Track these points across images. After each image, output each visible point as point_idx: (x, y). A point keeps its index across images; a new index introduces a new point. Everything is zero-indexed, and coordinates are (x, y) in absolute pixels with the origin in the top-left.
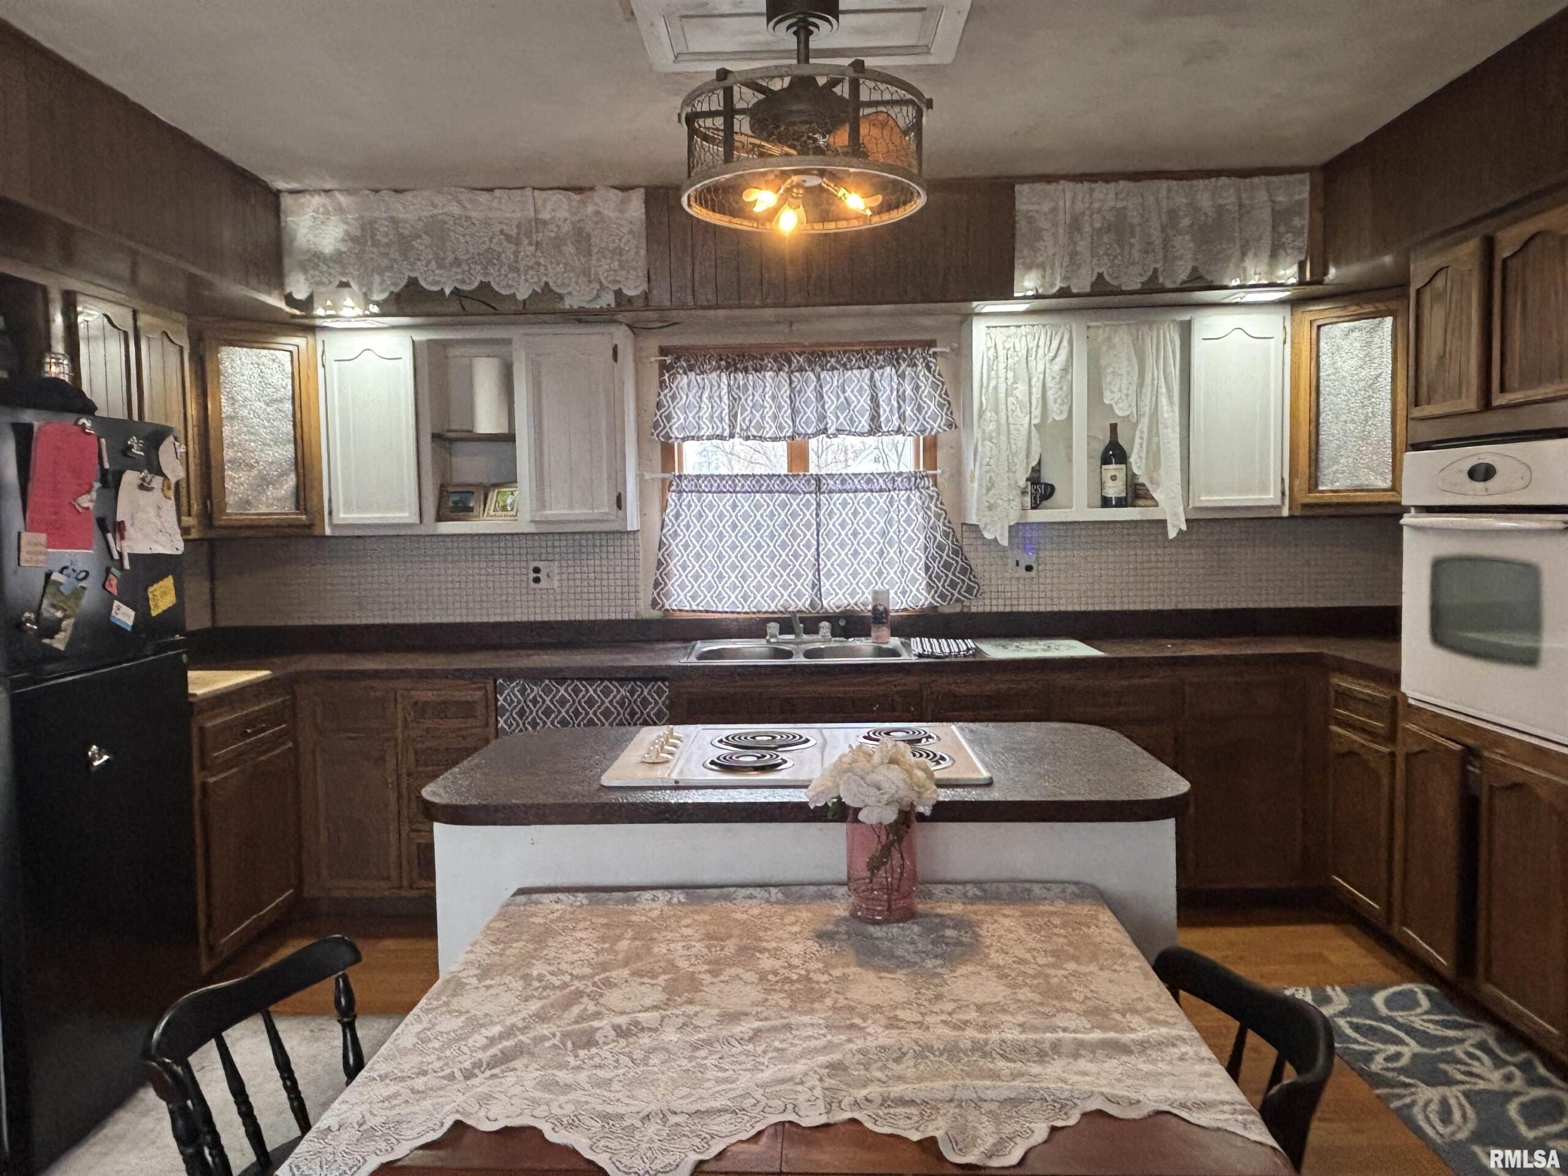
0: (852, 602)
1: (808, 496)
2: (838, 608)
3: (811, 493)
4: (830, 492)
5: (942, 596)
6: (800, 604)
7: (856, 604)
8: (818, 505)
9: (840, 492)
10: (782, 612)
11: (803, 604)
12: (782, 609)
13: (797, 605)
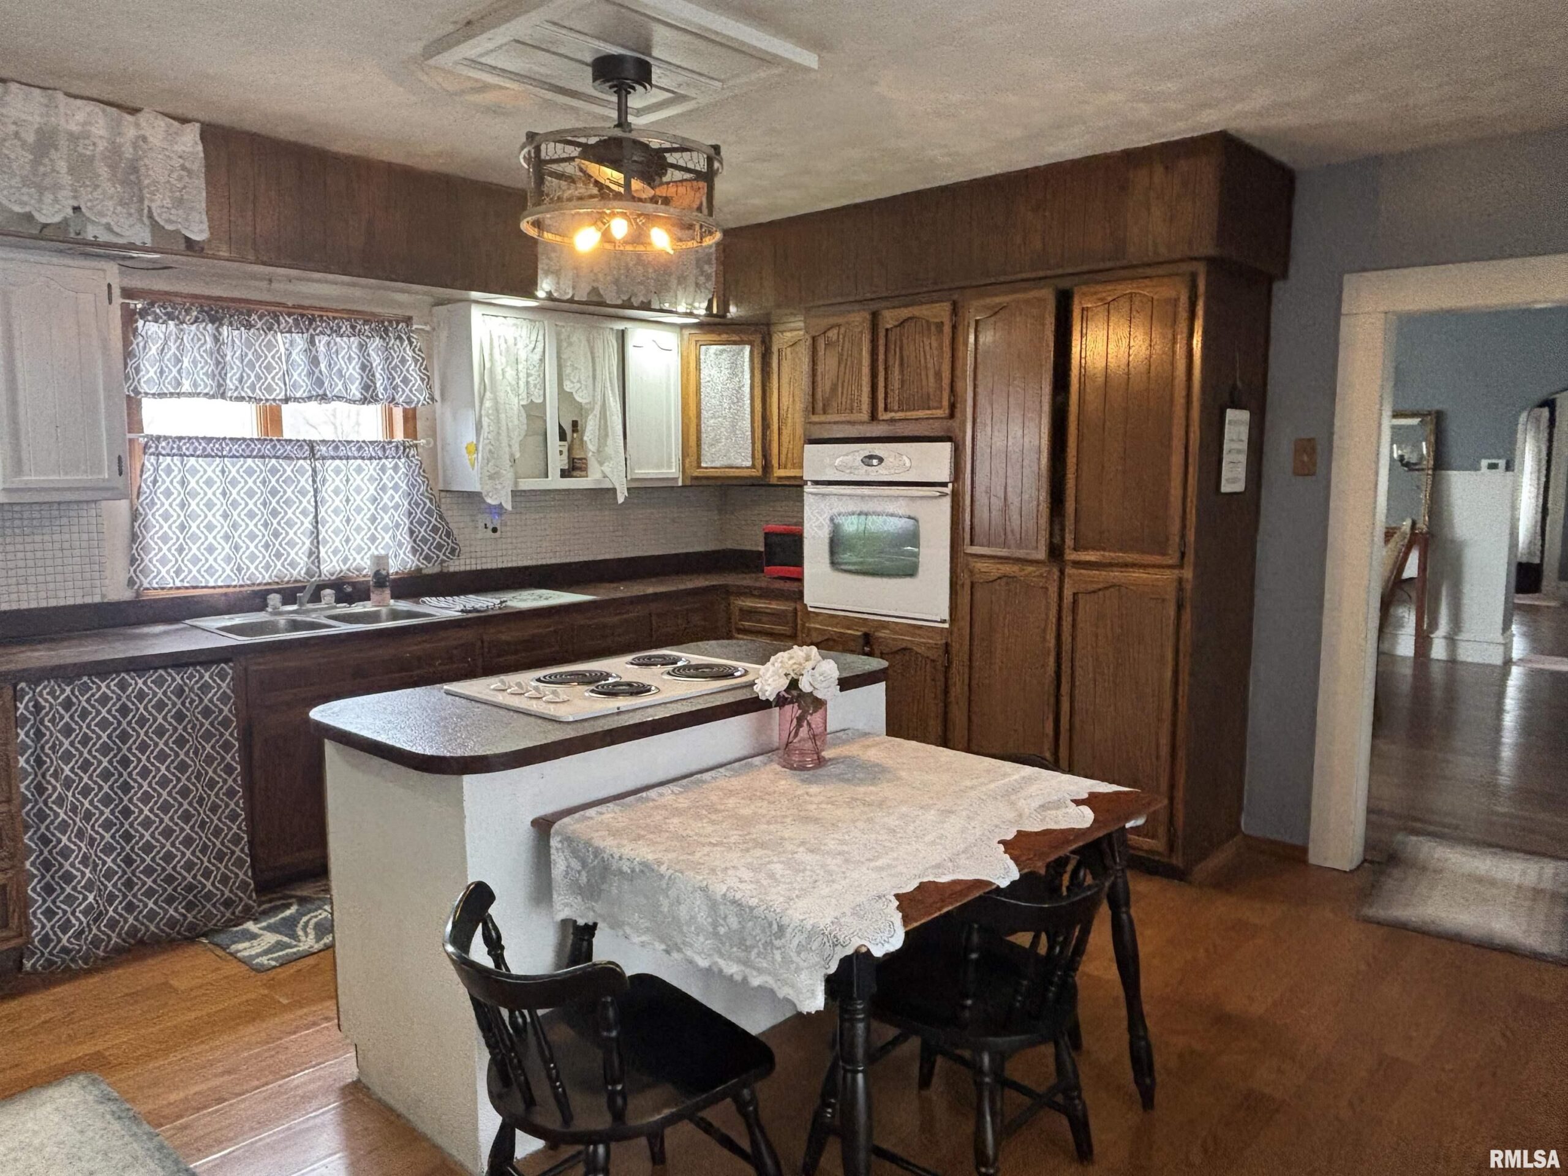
0: (344, 568)
1: (301, 462)
2: (332, 575)
3: (305, 458)
4: (324, 458)
5: (428, 558)
6: (295, 573)
7: (349, 570)
8: (314, 470)
9: (333, 458)
10: (277, 583)
11: (298, 572)
12: (277, 580)
13: (291, 574)
